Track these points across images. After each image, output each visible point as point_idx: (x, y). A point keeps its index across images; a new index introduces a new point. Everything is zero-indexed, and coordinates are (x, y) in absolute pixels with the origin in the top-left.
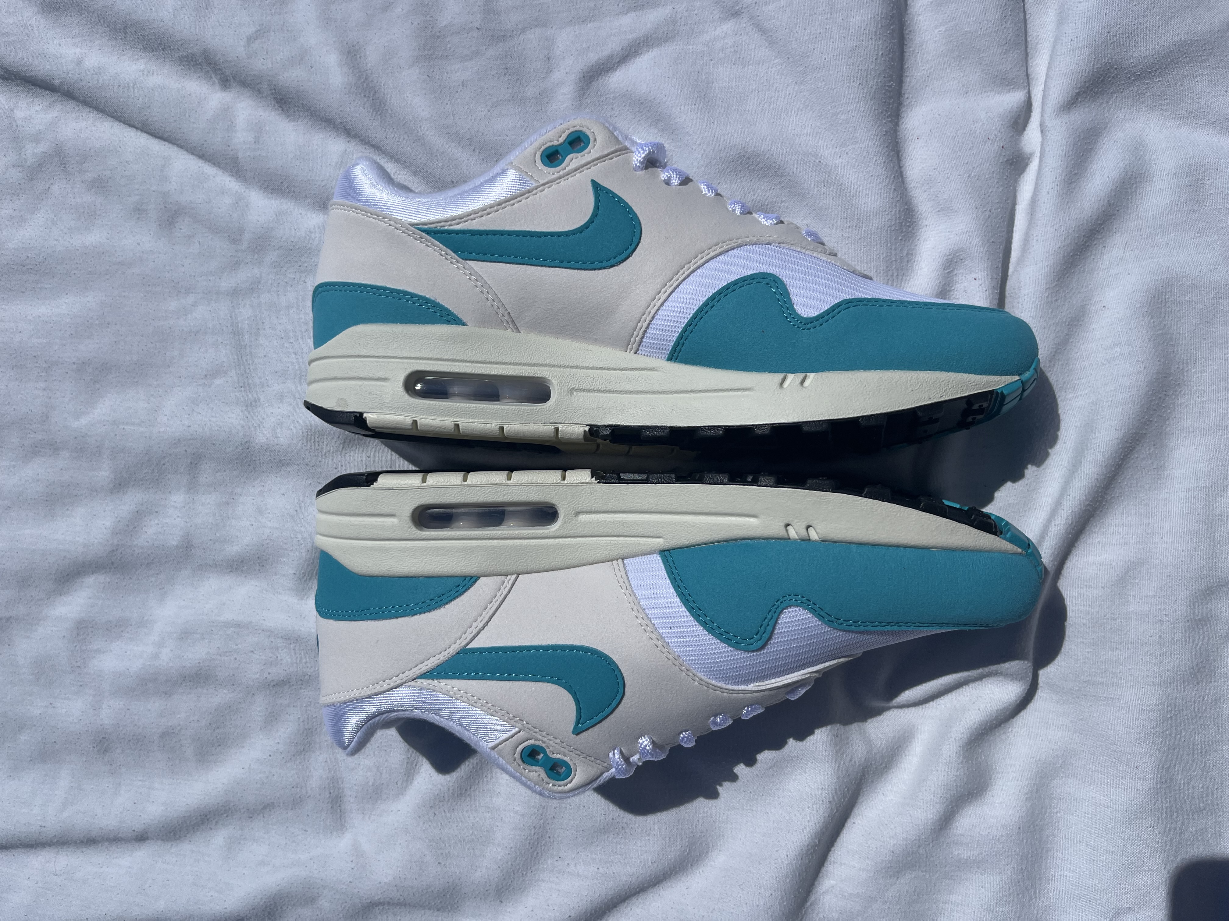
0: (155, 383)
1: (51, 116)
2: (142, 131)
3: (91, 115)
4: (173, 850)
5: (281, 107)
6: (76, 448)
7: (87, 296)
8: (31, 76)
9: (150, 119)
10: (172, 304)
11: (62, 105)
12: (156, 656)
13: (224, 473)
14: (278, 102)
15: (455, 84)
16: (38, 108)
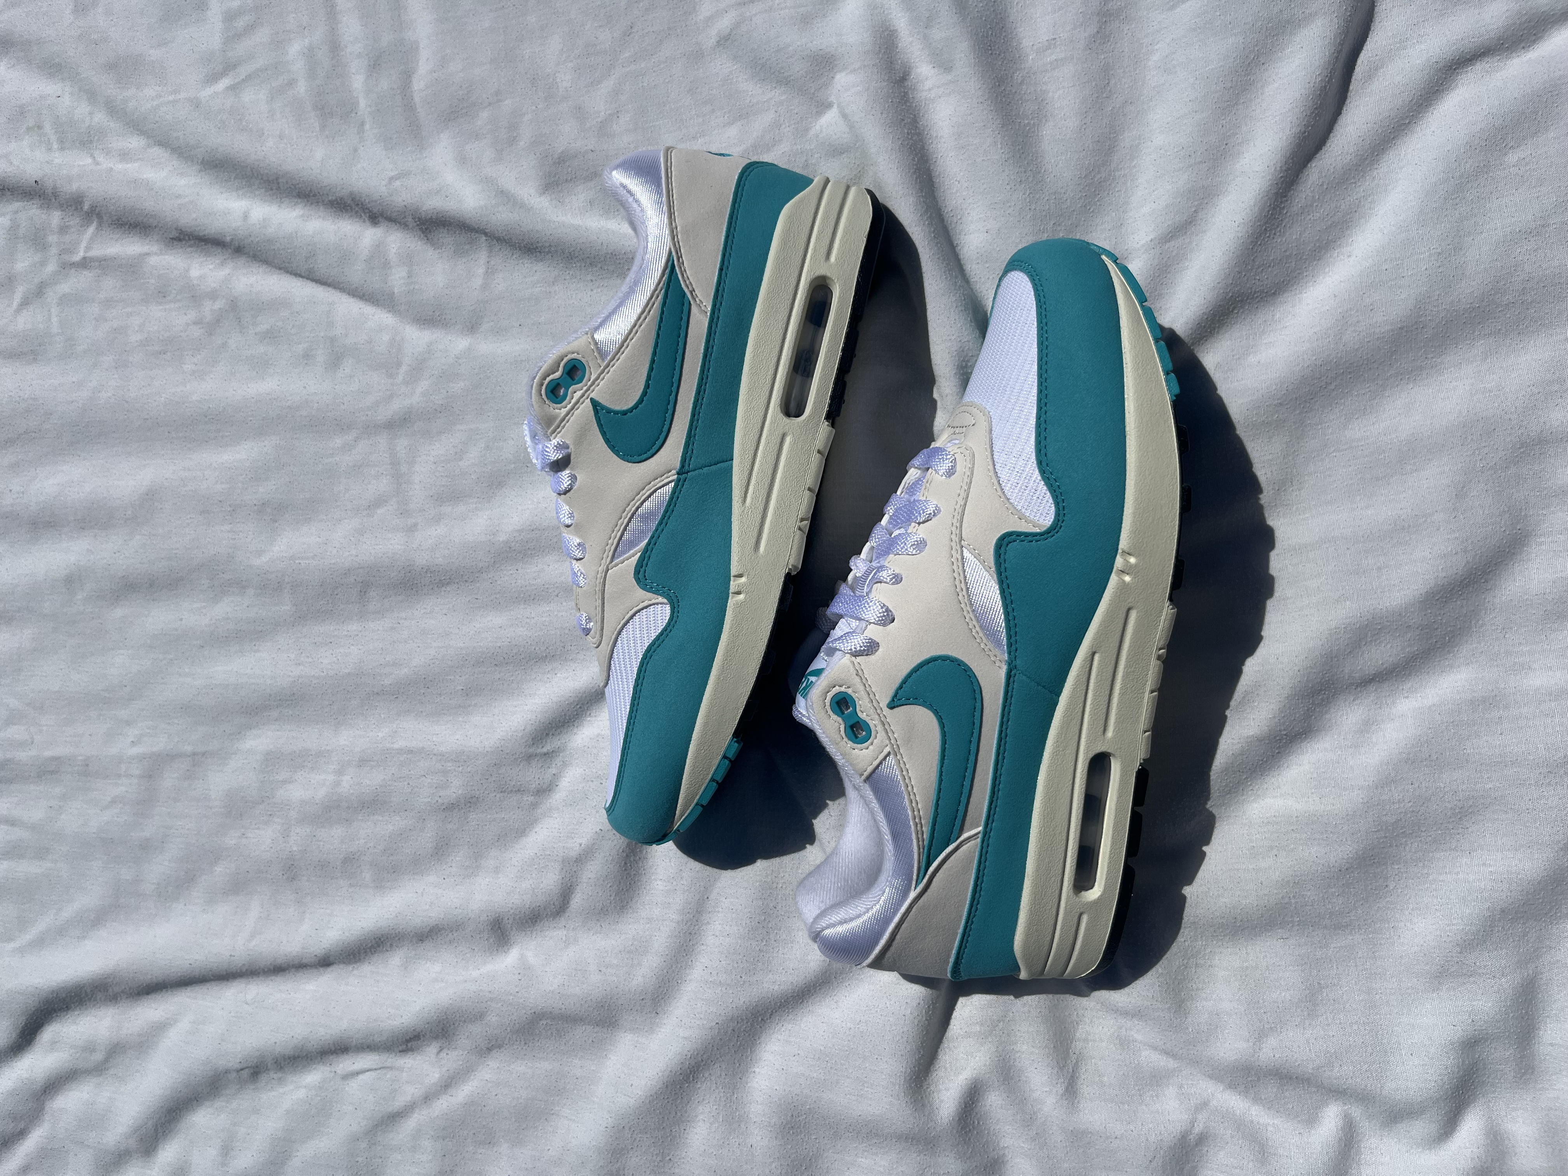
0: (325, 518)
1: (223, 273)
2: (307, 279)
3: (261, 270)
4: (355, 972)
5: (426, 236)
6: (260, 585)
7: (264, 441)
8: (205, 235)
10: (338, 441)
12: (337, 784)
13: (391, 599)
14: (423, 232)
16: (211, 267)
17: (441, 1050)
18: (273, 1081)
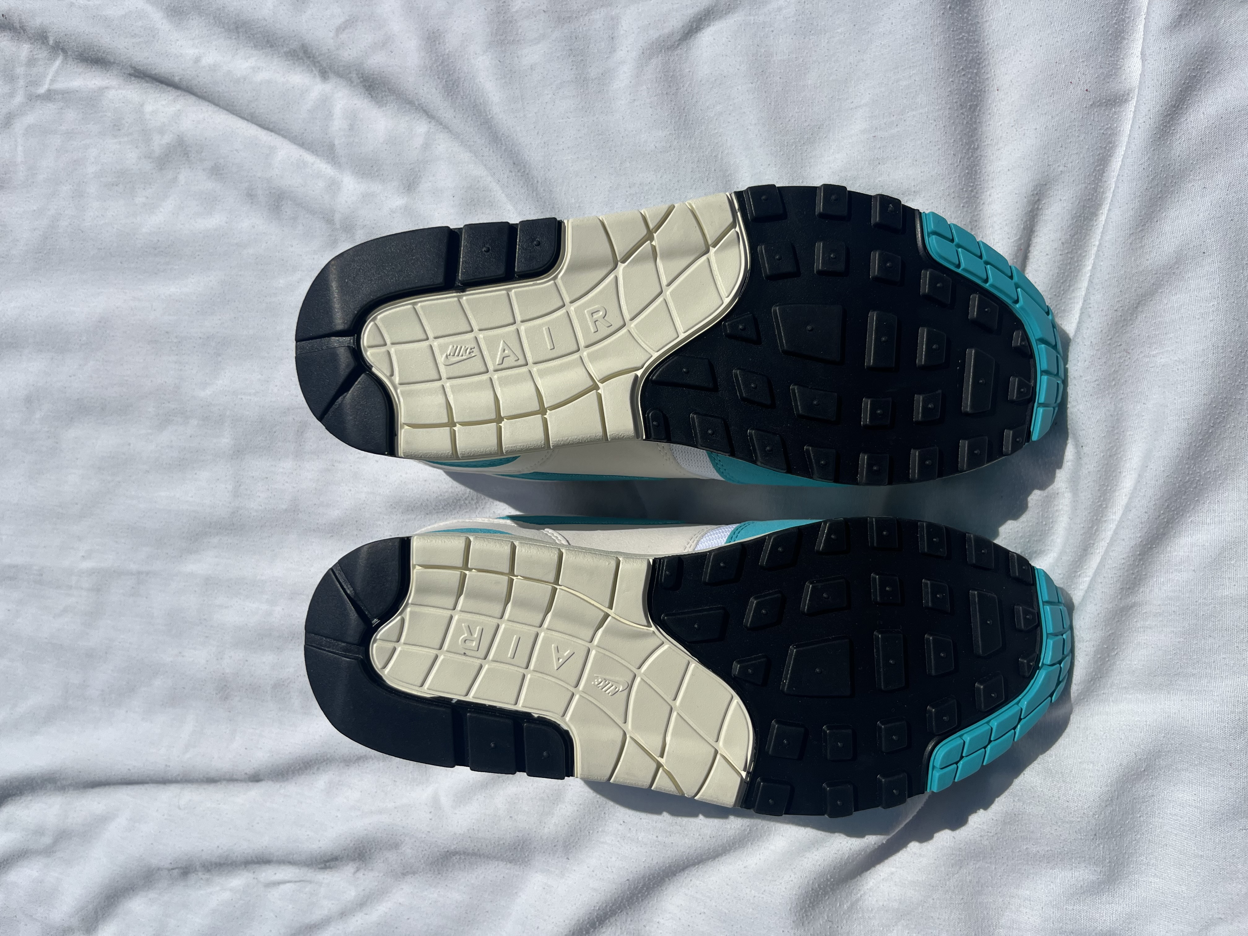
0: (267, 356)
4: (282, 790)
5: (369, 94)
6: (203, 416)
7: (209, 276)
8: (155, 74)
9: (257, 112)
11: (185, 99)
12: (269, 613)
14: (367, 90)
15: (524, 68)
16: (164, 103)
17: (358, 870)
18: (202, 882)
